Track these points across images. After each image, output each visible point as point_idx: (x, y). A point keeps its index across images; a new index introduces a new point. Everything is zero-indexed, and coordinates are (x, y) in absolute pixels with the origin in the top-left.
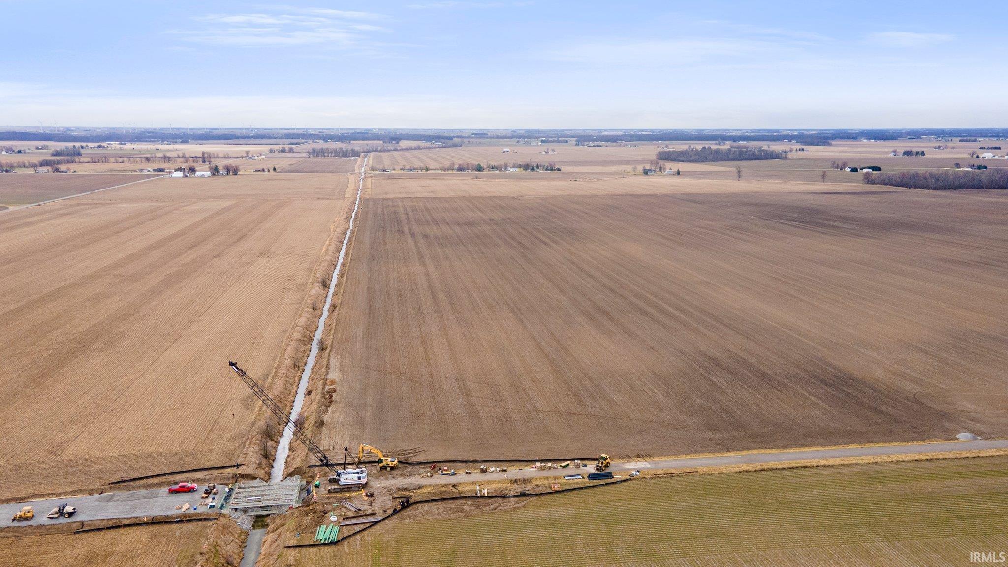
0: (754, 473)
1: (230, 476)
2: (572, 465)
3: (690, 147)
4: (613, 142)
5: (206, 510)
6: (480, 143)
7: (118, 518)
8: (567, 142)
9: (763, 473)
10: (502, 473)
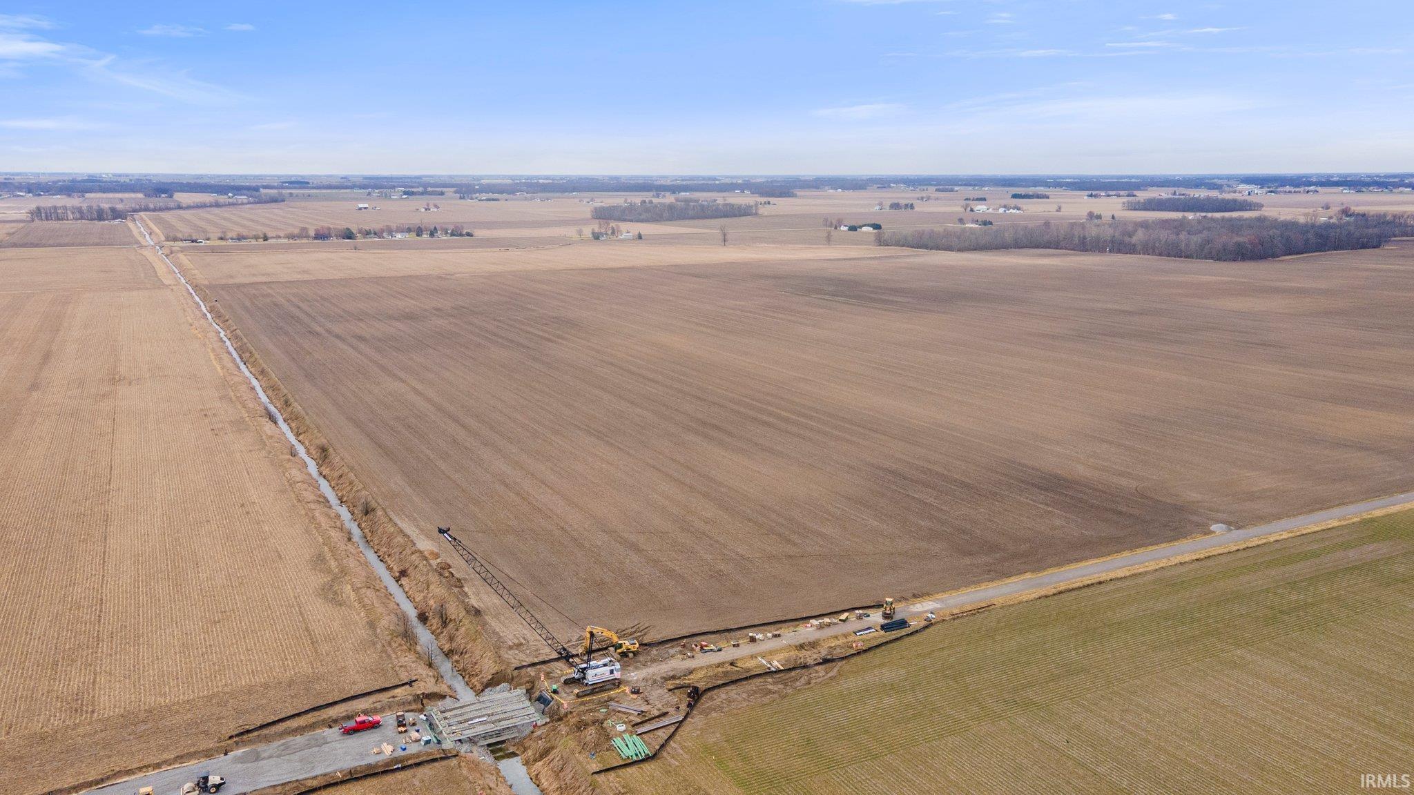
0: (1055, 597)
1: (410, 698)
2: (852, 616)
3: (626, 200)
4: (509, 194)
5: (421, 748)
6: (309, 196)
7: (297, 780)
8: (442, 194)
9: (1062, 596)
10: (775, 639)
